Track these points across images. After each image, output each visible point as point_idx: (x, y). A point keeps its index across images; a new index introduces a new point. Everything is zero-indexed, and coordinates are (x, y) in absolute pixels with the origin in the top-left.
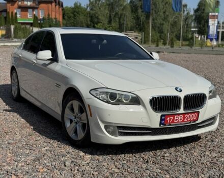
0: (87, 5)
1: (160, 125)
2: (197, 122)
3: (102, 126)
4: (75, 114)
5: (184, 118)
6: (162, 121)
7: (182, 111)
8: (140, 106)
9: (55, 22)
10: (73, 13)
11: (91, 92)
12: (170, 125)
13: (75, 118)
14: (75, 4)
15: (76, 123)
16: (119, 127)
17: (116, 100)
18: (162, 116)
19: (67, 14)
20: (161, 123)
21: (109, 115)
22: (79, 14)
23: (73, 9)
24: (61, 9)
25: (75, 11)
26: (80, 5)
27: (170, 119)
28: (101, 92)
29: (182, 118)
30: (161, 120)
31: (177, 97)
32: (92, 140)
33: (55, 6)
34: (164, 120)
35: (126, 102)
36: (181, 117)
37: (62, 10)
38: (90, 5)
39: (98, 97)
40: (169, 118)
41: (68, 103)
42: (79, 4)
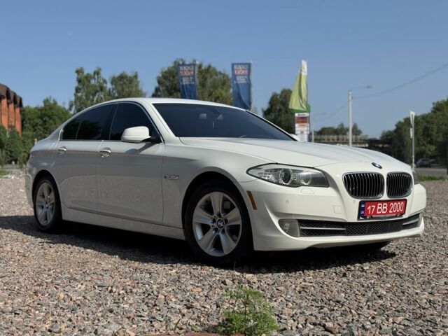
0: (71, 102)
1: (358, 218)
2: (405, 217)
3: (275, 221)
4: (215, 215)
5: (389, 208)
6: (362, 211)
7: (385, 197)
8: (330, 188)
9: (10, 133)
10: (41, 118)
11: (249, 172)
12: (372, 218)
13: (214, 221)
14: (46, 101)
15: (216, 230)
16: (302, 222)
17: (290, 181)
18: (361, 203)
19: (29, 119)
20: (359, 215)
21: (287, 202)
22: (54, 120)
23: (41, 110)
24: (18, 110)
25: (45, 115)
26: (55, 103)
27: (372, 208)
28: (267, 171)
29: (386, 208)
30: (360, 209)
31: (378, 175)
32: (255, 249)
33: (8, 104)
34: (363, 209)
35: (307, 184)
36: (385, 206)
37: (21, 111)
38: (75, 102)
39: (266, 178)
40: (370, 207)
41: (201, 198)
42: (52, 102)
